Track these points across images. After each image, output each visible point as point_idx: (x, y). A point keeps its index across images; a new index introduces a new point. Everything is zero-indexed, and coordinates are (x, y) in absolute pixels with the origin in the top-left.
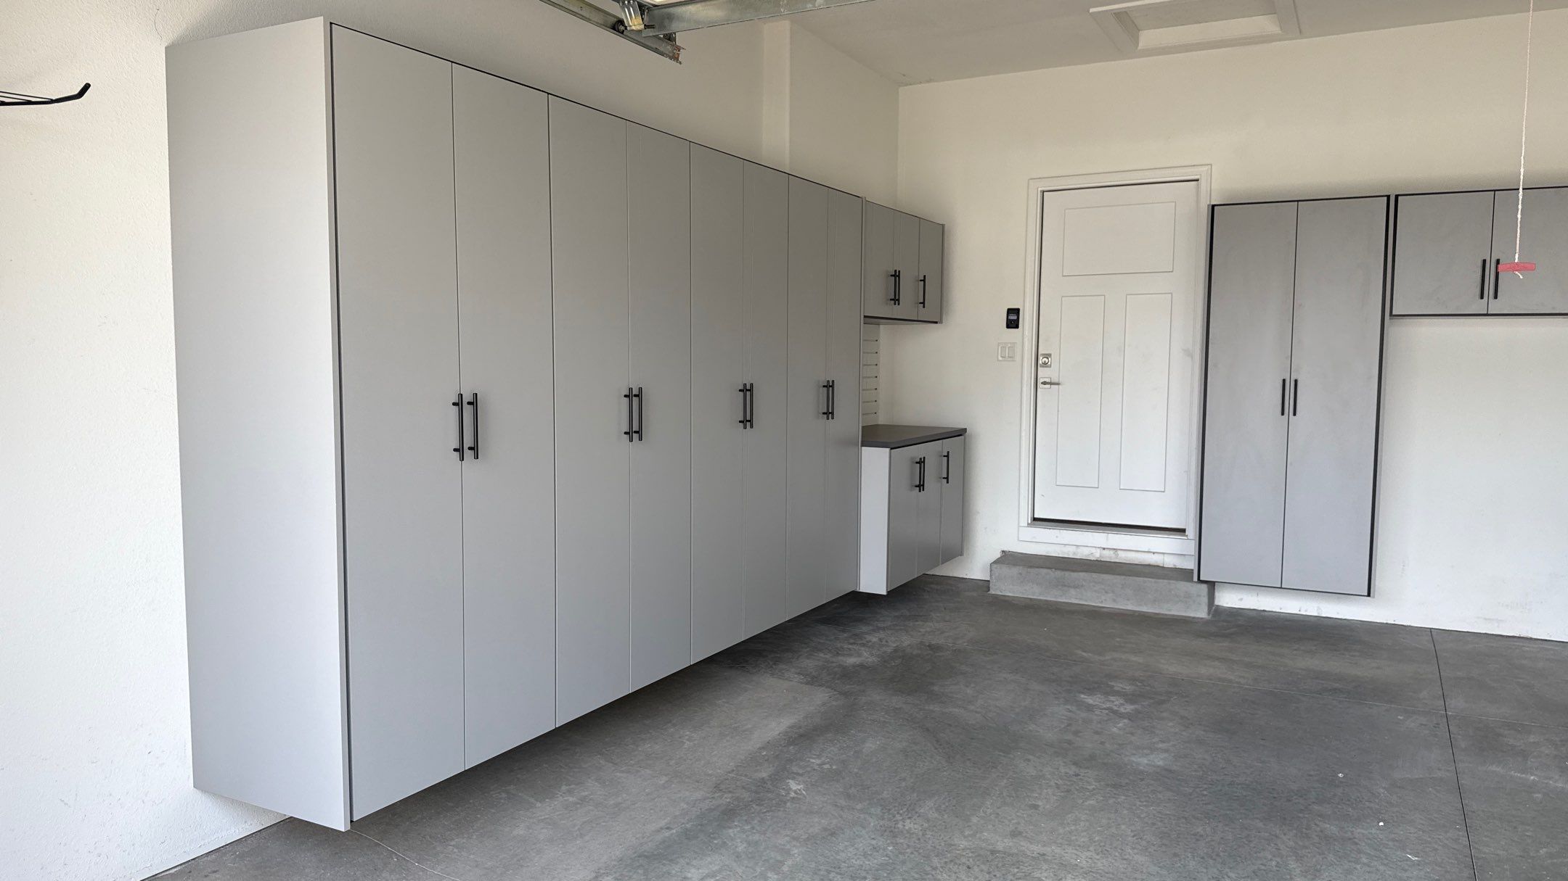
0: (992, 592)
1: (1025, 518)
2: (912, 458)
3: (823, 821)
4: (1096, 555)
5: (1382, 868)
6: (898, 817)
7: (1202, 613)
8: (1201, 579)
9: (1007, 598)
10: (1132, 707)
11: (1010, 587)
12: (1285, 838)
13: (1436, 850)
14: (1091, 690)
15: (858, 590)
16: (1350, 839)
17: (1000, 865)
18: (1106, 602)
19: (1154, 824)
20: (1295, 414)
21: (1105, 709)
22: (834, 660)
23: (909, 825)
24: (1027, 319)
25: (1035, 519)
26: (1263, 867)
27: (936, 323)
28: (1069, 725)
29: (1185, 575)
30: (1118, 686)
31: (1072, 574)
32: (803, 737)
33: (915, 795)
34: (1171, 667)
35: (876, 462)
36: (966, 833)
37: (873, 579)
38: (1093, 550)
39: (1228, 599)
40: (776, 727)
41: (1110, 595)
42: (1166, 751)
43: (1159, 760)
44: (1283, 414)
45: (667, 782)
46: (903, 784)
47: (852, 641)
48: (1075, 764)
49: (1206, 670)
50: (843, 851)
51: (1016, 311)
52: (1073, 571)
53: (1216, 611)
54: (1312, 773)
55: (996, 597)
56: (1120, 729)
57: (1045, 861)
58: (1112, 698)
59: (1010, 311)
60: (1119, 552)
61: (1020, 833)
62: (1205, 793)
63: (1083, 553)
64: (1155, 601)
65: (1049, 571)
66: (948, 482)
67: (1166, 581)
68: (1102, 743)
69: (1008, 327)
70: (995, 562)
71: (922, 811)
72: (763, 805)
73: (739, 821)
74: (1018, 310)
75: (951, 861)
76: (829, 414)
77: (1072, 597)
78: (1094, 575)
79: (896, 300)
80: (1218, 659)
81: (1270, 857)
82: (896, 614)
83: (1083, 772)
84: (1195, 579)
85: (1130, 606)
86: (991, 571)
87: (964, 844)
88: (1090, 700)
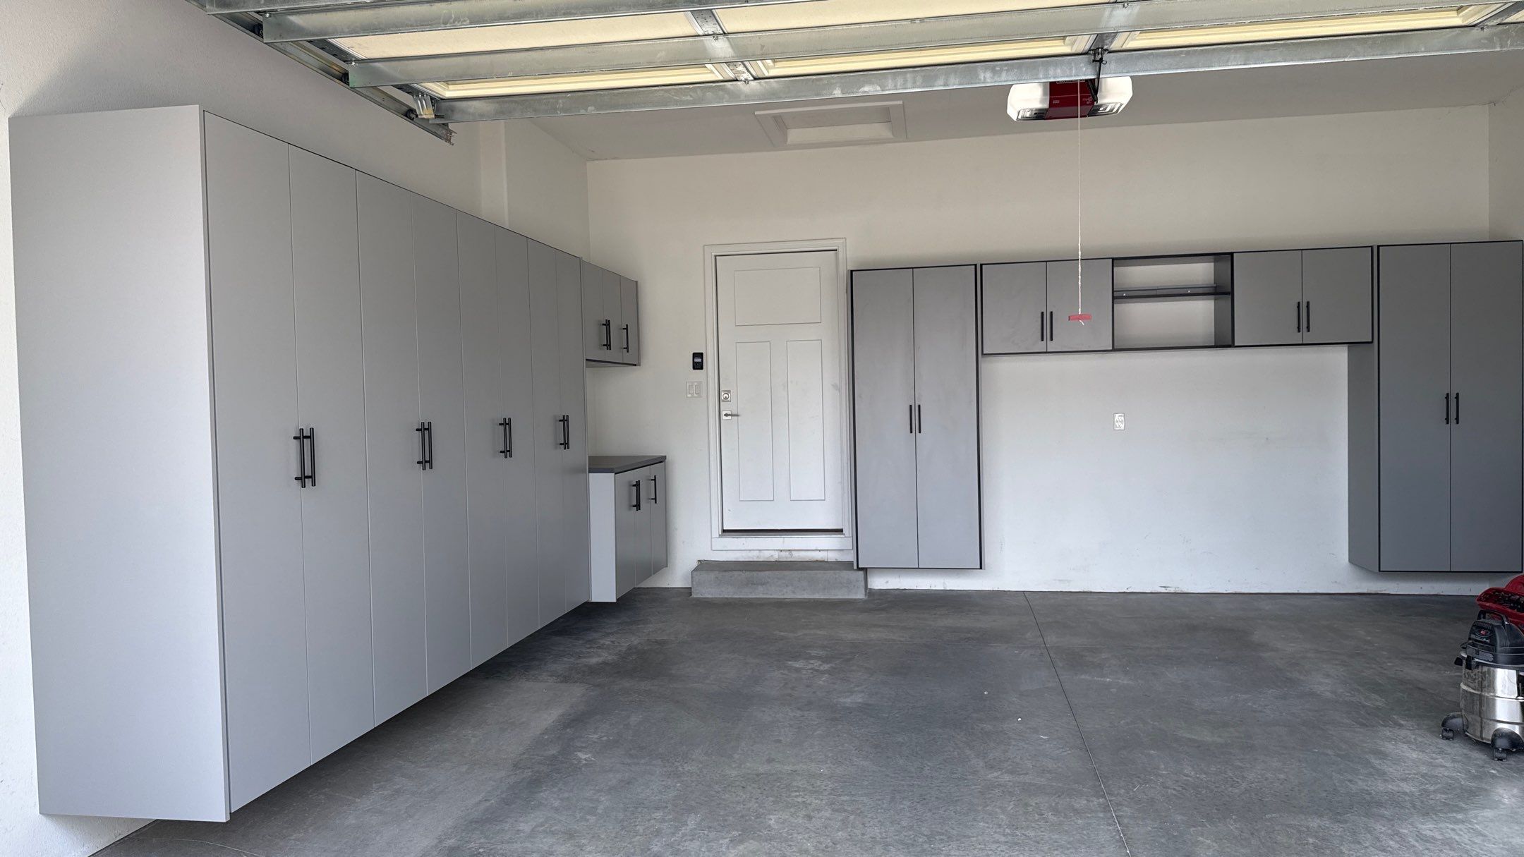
0: (694, 596)
1: (717, 531)
2: (630, 482)
3: (617, 776)
4: (775, 556)
5: (1026, 746)
6: (676, 764)
7: (861, 595)
8: (860, 566)
9: (706, 600)
10: (829, 666)
11: (709, 591)
12: (959, 737)
13: (1057, 730)
14: (795, 657)
15: (590, 600)
16: (1001, 732)
17: (766, 782)
18: (788, 594)
19: (867, 740)
20: (920, 432)
21: (810, 669)
22: (578, 662)
23: (687, 767)
24: (709, 361)
25: (724, 531)
26: (949, 757)
27: (635, 365)
28: (786, 684)
29: (847, 565)
30: (814, 653)
31: (759, 573)
32: (576, 721)
33: (684, 747)
34: (850, 635)
35: (603, 488)
36: (734, 766)
37: (604, 589)
38: (773, 553)
39: (879, 583)
40: (550, 717)
41: (790, 588)
42: (863, 692)
43: (859, 698)
44: (911, 432)
45: (468, 769)
46: (672, 741)
47: (588, 646)
48: (799, 709)
49: (874, 635)
50: (641, 793)
51: (700, 355)
52: (760, 571)
53: (871, 593)
54: (967, 694)
55: (698, 599)
56: (824, 681)
57: (798, 774)
58: (812, 661)
59: (695, 355)
60: (793, 552)
61: (773, 760)
62: (897, 715)
63: (765, 556)
64: (825, 589)
65: (741, 573)
66: (656, 503)
67: (832, 572)
68: (814, 692)
69: (694, 368)
70: (696, 570)
71: (693, 757)
72: (561, 773)
73: (546, 787)
74: (702, 354)
75: (729, 786)
76: (566, 444)
77: (759, 593)
78: (777, 572)
79: (608, 346)
80: (880, 626)
81: (952, 750)
82: (619, 621)
83: (806, 713)
84: (855, 567)
85: (806, 596)
86: (692, 577)
87: (734, 773)
88: (797, 665)
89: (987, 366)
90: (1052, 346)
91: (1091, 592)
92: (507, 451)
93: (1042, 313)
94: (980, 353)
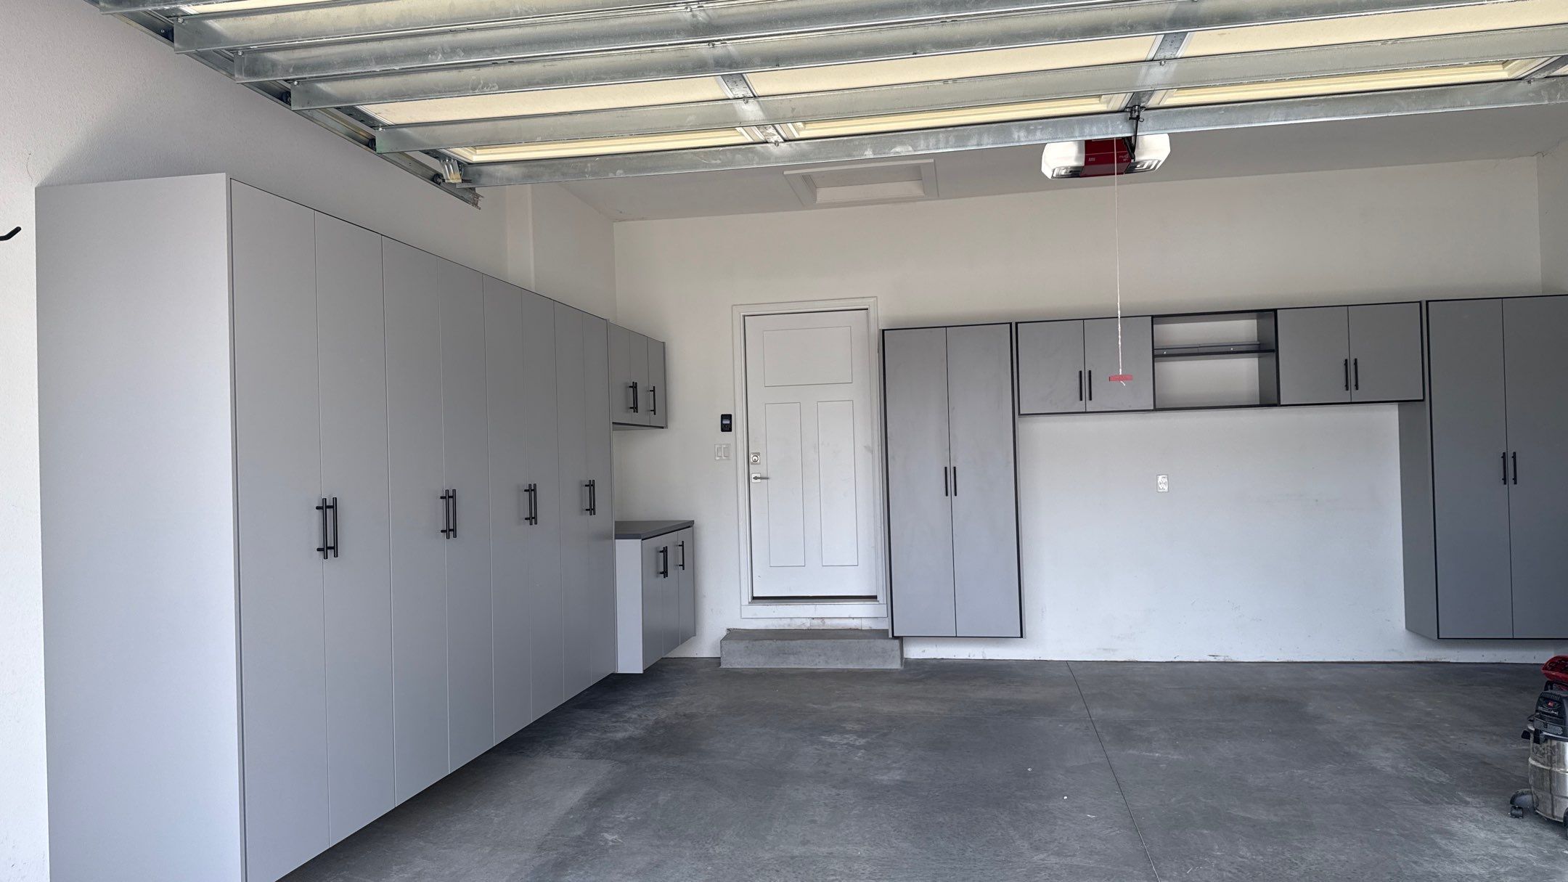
0: (723, 666)
1: (746, 598)
2: (656, 548)
3: (646, 858)
4: (807, 624)
5: (1072, 826)
6: (707, 846)
7: (896, 665)
8: (895, 635)
9: (737, 670)
10: (864, 740)
11: (739, 660)
12: (1002, 817)
13: (1105, 809)
14: (829, 732)
15: (616, 672)
16: (1047, 811)
17: (801, 865)
18: (821, 664)
19: (907, 820)
20: (956, 495)
21: (844, 744)
22: (604, 736)
23: (718, 849)
24: (738, 423)
25: (754, 598)
26: (992, 838)
27: (662, 428)
28: (821, 759)
29: (882, 634)
30: (849, 726)
31: (790, 642)
32: (601, 800)
33: (715, 828)
34: (886, 708)
35: (629, 554)
36: (767, 848)
37: (630, 660)
38: (804, 621)
39: (916, 652)
40: (574, 796)
41: (823, 657)
42: (900, 768)
43: (896, 776)
44: (947, 495)
45: (491, 851)
46: (703, 822)
47: (614, 720)
48: (834, 787)
49: (911, 707)
50: (671, 876)
51: (729, 417)
52: (791, 640)
53: (906, 663)
54: (1010, 771)
55: (727, 670)
56: (860, 758)
57: (834, 857)
58: (847, 736)
59: (724, 417)
60: (826, 620)
61: (808, 841)
62: (937, 794)
63: (796, 624)
64: (859, 659)
65: (771, 642)
66: (683, 569)
67: (866, 641)
68: (850, 769)
69: (723, 430)
70: (725, 638)
71: (725, 838)
72: (588, 855)
73: (572, 869)
74: (730, 416)
75: (762, 869)
76: (592, 510)
77: (791, 663)
78: (809, 641)
79: (635, 408)
80: (918, 698)
81: (995, 830)
82: (646, 693)
83: (841, 792)
84: (890, 636)
85: (840, 666)
86: (721, 647)
87: (767, 856)
88: (830, 739)
89: (1024, 426)
90: (1091, 406)
91: (1137, 662)
92: (533, 518)
93: (1081, 372)
94: (1017, 413)
